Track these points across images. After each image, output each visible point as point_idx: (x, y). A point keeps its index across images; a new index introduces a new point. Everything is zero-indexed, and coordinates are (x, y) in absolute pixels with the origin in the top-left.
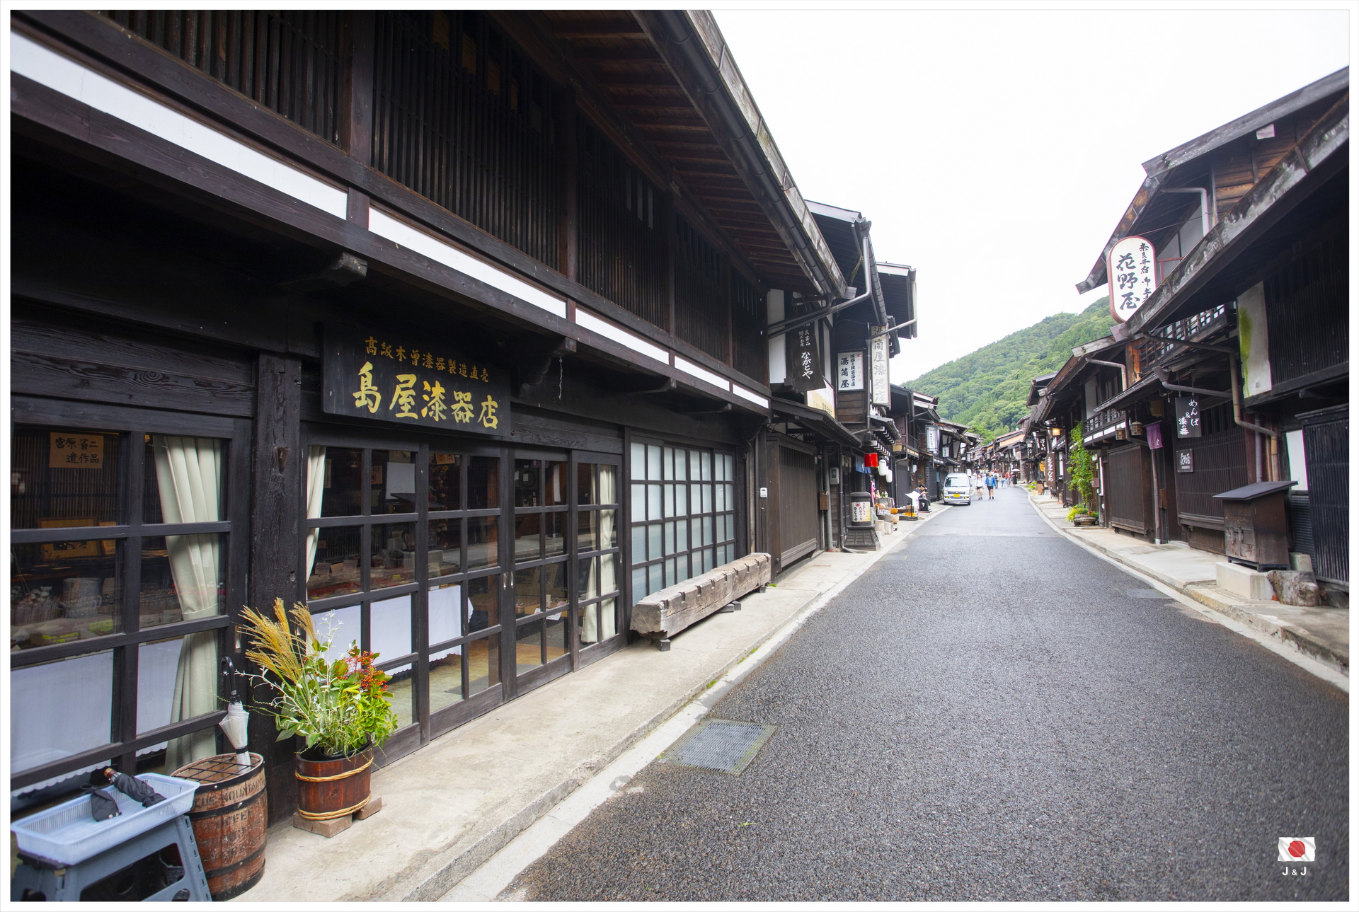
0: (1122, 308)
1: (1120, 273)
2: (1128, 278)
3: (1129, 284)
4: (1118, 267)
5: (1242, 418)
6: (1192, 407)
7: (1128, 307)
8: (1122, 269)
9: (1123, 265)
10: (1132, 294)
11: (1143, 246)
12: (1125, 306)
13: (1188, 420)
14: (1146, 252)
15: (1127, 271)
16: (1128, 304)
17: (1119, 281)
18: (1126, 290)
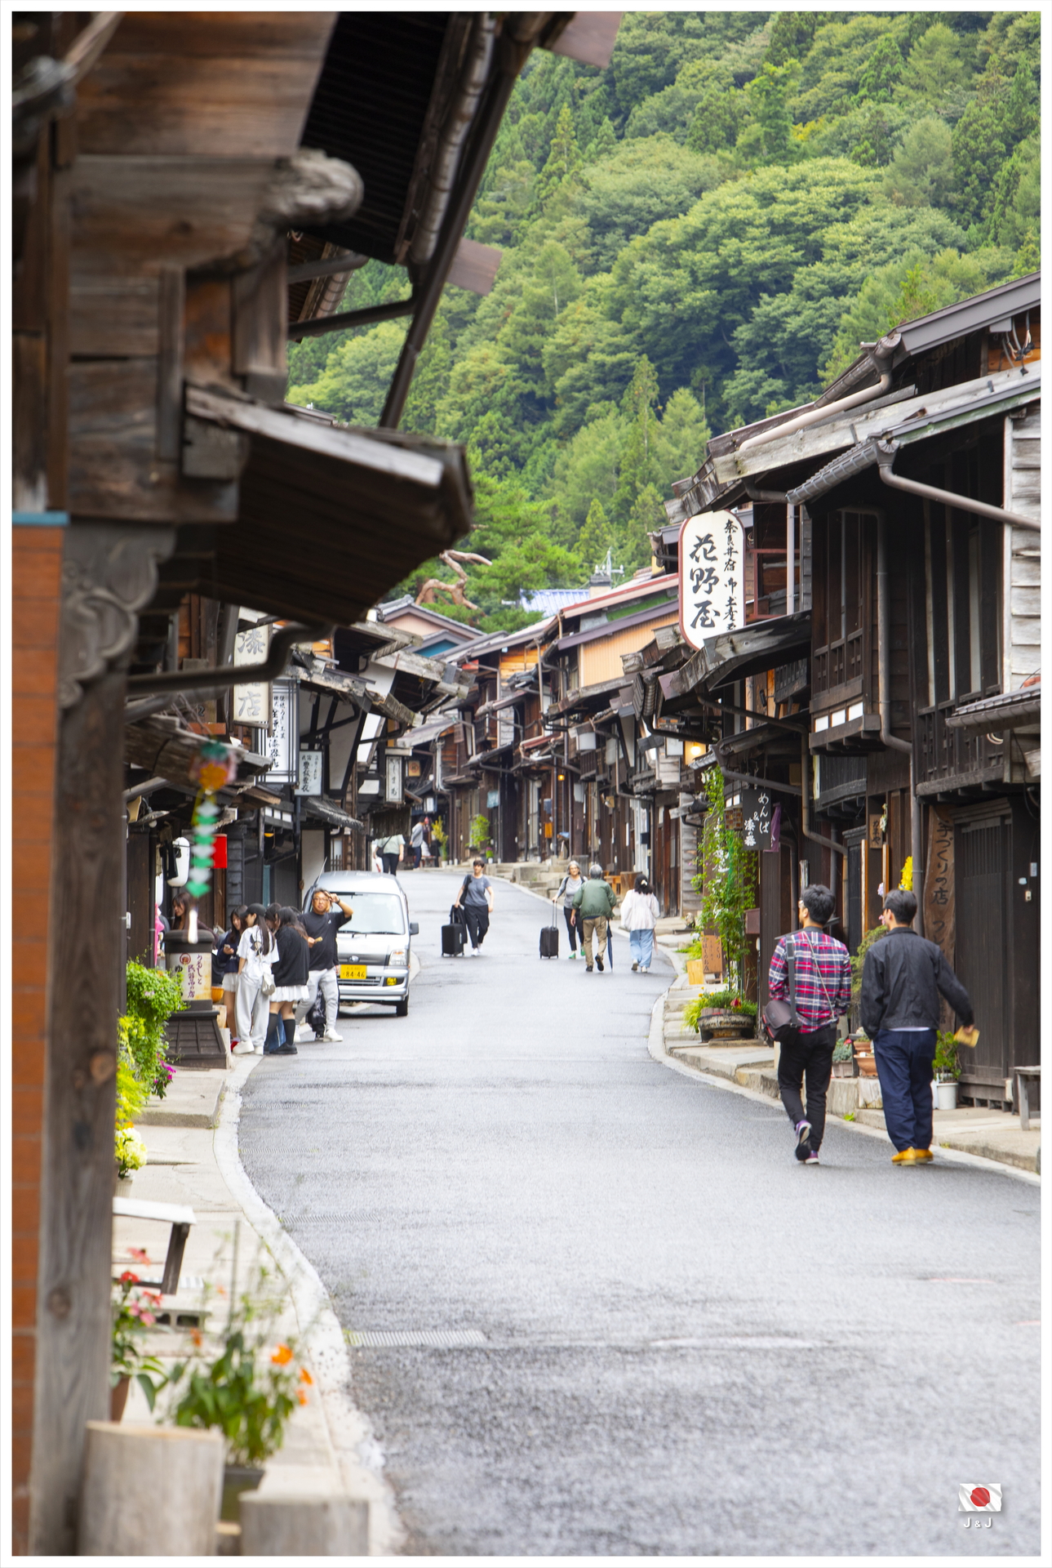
0: (694, 625)
1: (694, 565)
2: (706, 574)
3: (705, 587)
4: (693, 555)
5: (811, 828)
6: (762, 805)
7: (703, 625)
8: (697, 560)
9: (700, 553)
10: (708, 603)
11: (729, 525)
12: (699, 622)
13: (756, 824)
14: (733, 535)
15: (705, 564)
16: (704, 620)
17: (692, 578)
18: (702, 596)
